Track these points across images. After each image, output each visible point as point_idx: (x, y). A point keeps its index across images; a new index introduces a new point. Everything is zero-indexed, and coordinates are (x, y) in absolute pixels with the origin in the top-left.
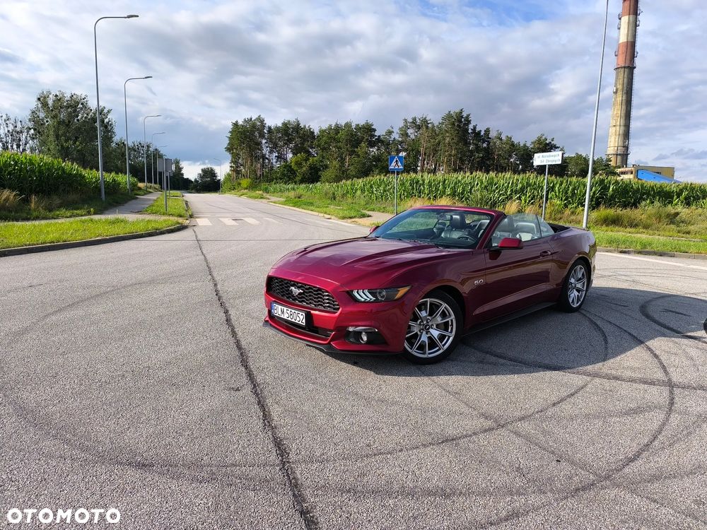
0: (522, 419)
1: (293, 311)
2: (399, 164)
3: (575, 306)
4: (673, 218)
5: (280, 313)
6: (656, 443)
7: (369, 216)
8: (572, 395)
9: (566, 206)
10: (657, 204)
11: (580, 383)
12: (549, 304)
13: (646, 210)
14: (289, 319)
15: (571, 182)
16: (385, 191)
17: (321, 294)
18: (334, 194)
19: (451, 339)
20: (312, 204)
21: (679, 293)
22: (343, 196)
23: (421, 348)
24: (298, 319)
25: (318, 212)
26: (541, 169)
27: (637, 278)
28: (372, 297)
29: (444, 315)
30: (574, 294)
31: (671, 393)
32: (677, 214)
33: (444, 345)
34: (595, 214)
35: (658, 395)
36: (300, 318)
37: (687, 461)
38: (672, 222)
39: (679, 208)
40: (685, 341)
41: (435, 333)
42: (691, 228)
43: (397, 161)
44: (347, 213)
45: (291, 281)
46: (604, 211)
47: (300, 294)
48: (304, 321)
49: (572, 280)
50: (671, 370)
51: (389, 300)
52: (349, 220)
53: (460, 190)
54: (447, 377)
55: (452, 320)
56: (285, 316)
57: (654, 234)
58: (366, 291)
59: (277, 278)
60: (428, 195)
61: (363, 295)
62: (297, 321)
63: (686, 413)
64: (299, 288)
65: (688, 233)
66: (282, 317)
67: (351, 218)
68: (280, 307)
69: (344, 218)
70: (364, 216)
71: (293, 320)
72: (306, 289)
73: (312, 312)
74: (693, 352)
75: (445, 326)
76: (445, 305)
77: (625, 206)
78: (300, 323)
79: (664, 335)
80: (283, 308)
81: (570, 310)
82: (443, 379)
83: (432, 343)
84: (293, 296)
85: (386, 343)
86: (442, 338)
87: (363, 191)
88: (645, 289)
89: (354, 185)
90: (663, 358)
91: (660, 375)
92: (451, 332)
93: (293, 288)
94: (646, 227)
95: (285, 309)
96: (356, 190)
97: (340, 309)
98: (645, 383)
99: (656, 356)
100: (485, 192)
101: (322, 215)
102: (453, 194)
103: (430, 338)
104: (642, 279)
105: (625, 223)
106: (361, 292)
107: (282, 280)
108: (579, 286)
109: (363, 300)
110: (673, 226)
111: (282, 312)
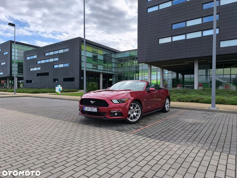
1: (92, 108)
3: (167, 110)
14: (91, 111)
23: (131, 118)
24: (94, 110)
28: (118, 102)
29: (137, 108)
45: (90, 99)
47: (94, 103)
51: (123, 103)
55: (139, 110)
61: (115, 101)
64: (94, 101)
72: (97, 101)
73: (99, 107)
76: (137, 105)
84: (91, 104)
85: (123, 115)
86: (137, 115)
103: (134, 116)
107: (87, 99)
111: (88, 109)
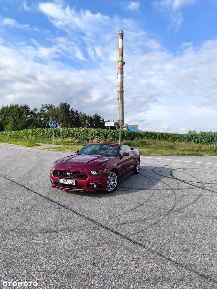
0: (145, 202)
1: (69, 181)
2: (55, 125)
3: (138, 172)
4: (145, 143)
5: (63, 182)
6: (177, 202)
7: (40, 145)
8: (153, 195)
9: (113, 140)
10: (140, 139)
11: (152, 192)
12: (132, 172)
13: (136, 141)
14: (68, 183)
15: (113, 132)
16: (43, 135)
17: (80, 174)
18: (17, 136)
19: (116, 184)
20: (8, 141)
21: (158, 166)
22: (22, 137)
23: (109, 188)
24: (72, 183)
25: (15, 144)
26: (107, 128)
27: (145, 163)
28: (96, 173)
29: (114, 177)
30: (137, 168)
31: (173, 191)
32: (146, 142)
33: (115, 186)
34: (122, 142)
35: (170, 192)
36: (73, 182)
37: (185, 204)
38: (145, 145)
39: (146, 140)
40: (169, 179)
41: (112, 183)
42: (150, 146)
43: (53, 124)
44: (29, 144)
45: (66, 171)
46: (125, 141)
47: (70, 175)
48: (75, 183)
49: (137, 164)
50: (170, 186)
51: (102, 174)
52: (32, 147)
53: (75, 134)
54: (119, 196)
55: (116, 178)
56: (66, 183)
57: (140, 149)
58: (95, 171)
59: (59, 170)
60: (62, 136)
61: (94, 173)
62: (71, 184)
63: (179, 195)
64: (70, 173)
65: (150, 148)
66: (64, 183)
67: (32, 146)
68: (63, 180)
69: (29, 146)
70: (37, 145)
71: (69, 184)
72: (73, 173)
73: (77, 180)
74: (172, 181)
75: (114, 181)
76: (114, 174)
77: (131, 139)
78: (73, 184)
79: (163, 178)
80: (64, 180)
81: (138, 173)
82: (118, 196)
83: (112, 186)
84: (67, 176)
85: (102, 187)
86: (114, 184)
87: (32, 134)
88: (150, 166)
89: (28, 132)
90: (167, 183)
91: (168, 188)
92: (116, 182)
93: (67, 173)
94: (138, 146)
95: (66, 180)
96: (29, 134)
97: (88, 178)
98: (166, 190)
99: (165, 183)
100: (85, 135)
101: (17, 145)
102: (73, 136)
103: (111, 185)
104: (147, 163)
105: (132, 145)
106: (93, 172)
107: (62, 171)
108: (138, 166)
109: (94, 174)
110: (145, 146)
111: (64, 181)
